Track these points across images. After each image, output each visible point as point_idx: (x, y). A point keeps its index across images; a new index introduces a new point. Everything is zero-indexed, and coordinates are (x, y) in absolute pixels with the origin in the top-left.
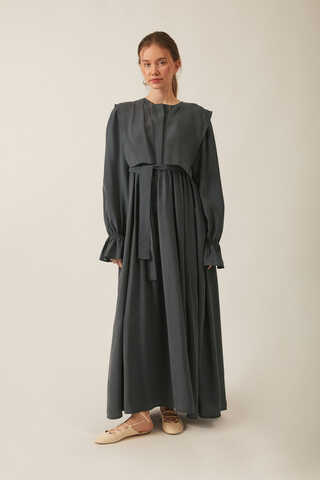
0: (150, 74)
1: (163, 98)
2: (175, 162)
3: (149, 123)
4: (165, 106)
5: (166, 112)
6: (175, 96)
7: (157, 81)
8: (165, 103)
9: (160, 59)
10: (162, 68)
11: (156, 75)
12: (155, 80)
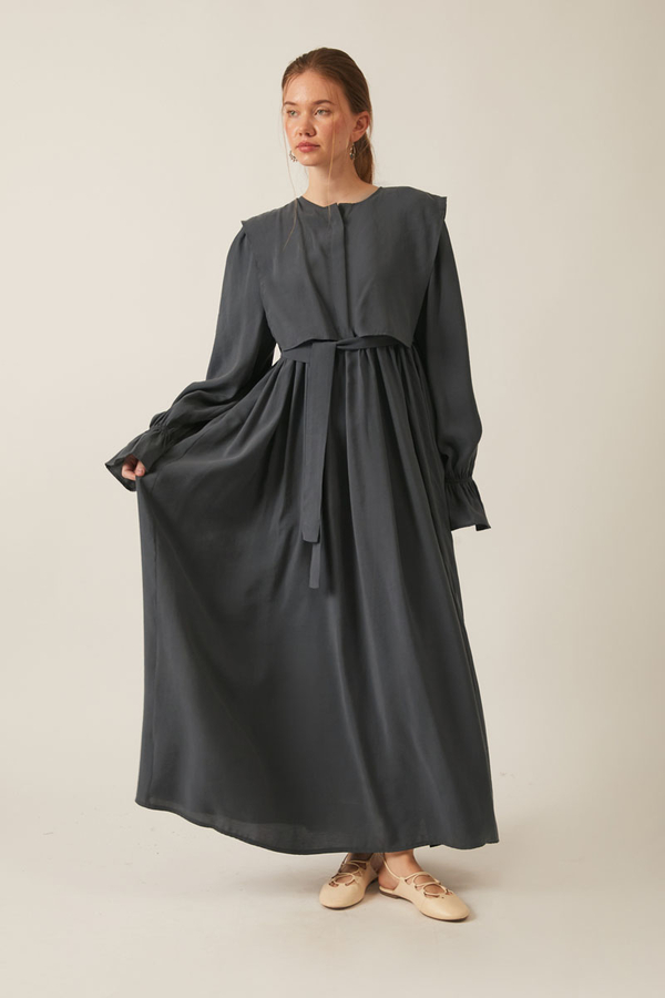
2: (379, 329)
3: (315, 253)
5: (347, 222)
7: (312, 147)
9: (319, 103)
10: (322, 123)
11: (308, 135)
12: (305, 144)
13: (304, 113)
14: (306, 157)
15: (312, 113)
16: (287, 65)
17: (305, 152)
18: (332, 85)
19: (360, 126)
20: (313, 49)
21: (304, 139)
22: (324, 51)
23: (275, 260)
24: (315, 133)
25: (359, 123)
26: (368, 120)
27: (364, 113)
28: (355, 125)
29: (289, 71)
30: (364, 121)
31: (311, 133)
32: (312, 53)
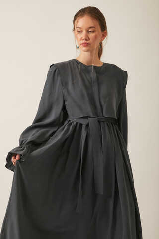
0: (81, 39)
7: (86, 45)
9: (90, 28)
10: (92, 36)
11: (86, 40)
12: (85, 44)
13: (84, 32)
14: (84, 49)
15: (88, 32)
25: (103, 35)
26: (106, 33)
27: (105, 31)
28: (102, 36)
31: (88, 39)
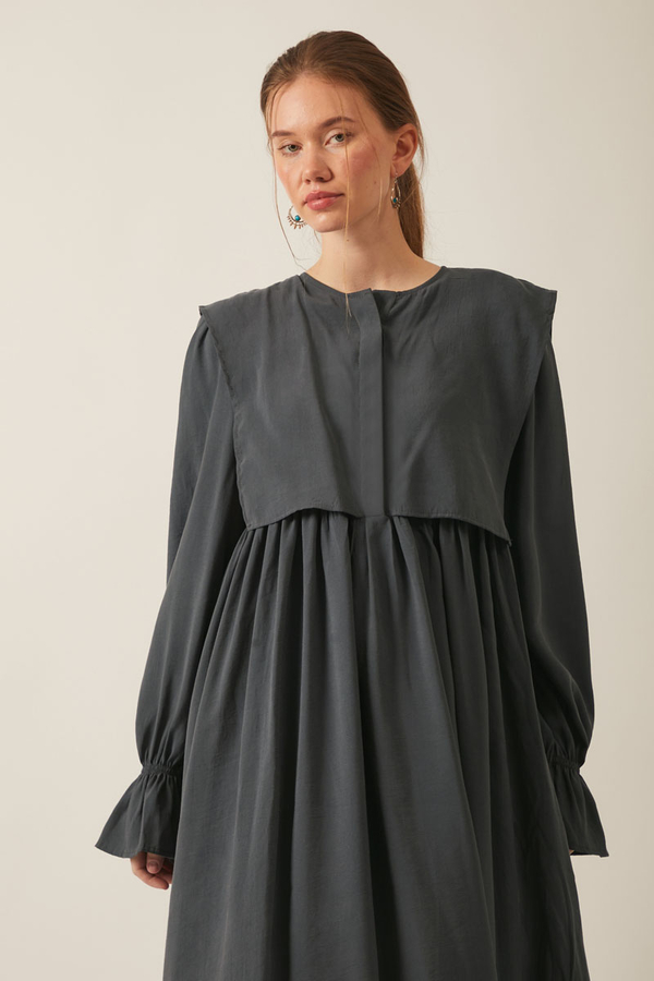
1: (371, 267)
4: (379, 297)
5: (387, 321)
6: (417, 248)
8: (380, 286)
9: (329, 124)
10: (340, 156)
11: (321, 180)
12: (318, 196)
13: (308, 146)
14: (323, 218)
15: (319, 138)
16: (264, 71)
17: (319, 209)
18: (346, 91)
19: (404, 150)
20: (304, 39)
21: (315, 187)
22: (321, 38)
23: (260, 373)
24: (332, 177)
25: (399, 145)
26: (416, 137)
27: (408, 127)
28: (394, 148)
29: (269, 81)
30: (408, 140)
31: (325, 174)
32: (302, 45)
